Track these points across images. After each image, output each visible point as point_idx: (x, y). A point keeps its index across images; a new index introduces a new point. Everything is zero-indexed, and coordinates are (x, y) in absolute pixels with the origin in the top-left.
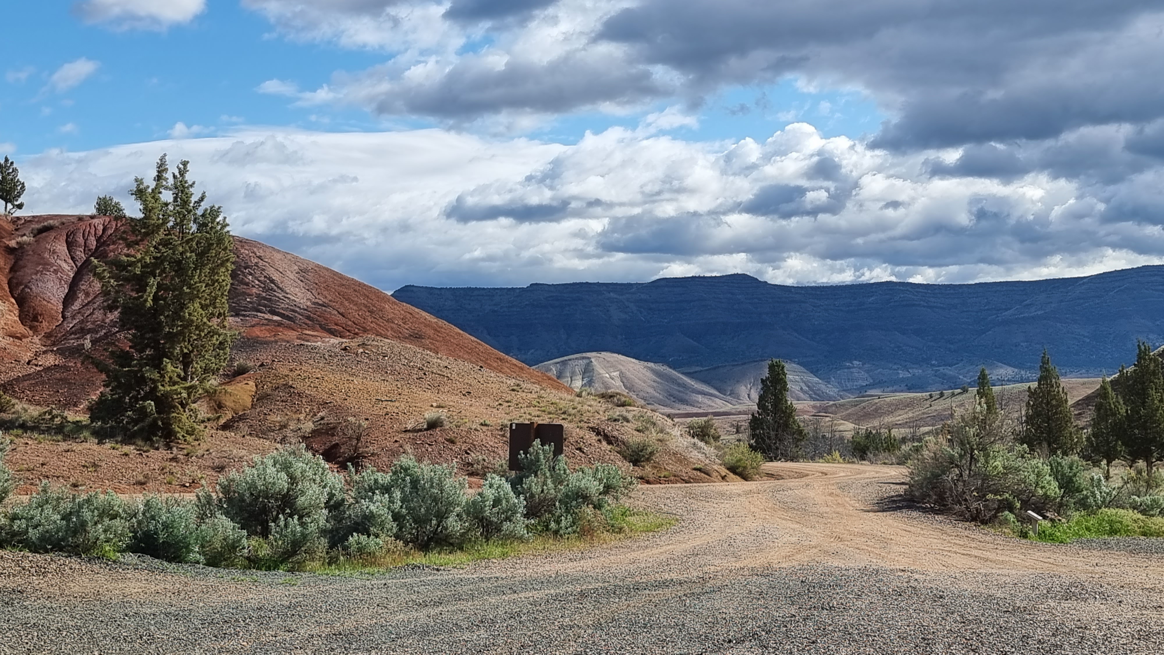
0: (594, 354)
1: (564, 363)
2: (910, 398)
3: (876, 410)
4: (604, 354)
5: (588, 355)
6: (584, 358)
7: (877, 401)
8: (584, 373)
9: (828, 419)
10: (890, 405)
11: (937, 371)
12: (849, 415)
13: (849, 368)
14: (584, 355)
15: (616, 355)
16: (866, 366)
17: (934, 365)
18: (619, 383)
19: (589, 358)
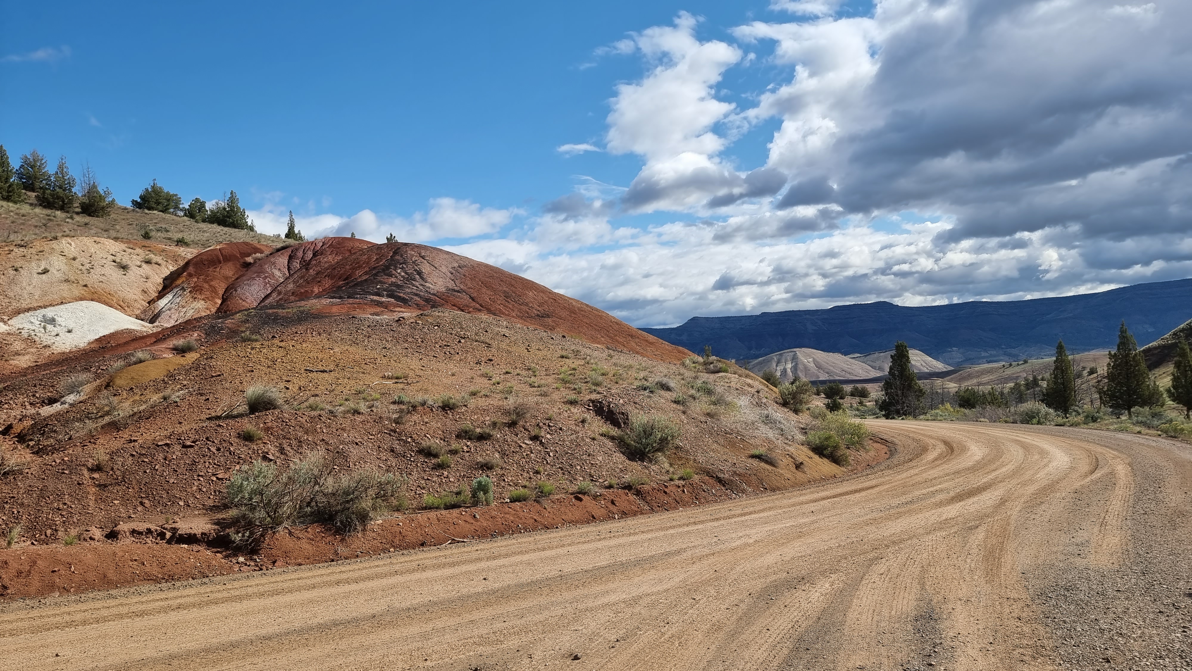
0: (798, 349)
1: (781, 354)
2: (990, 368)
3: (969, 375)
4: (803, 349)
5: (795, 350)
6: (792, 352)
7: (969, 370)
8: (793, 360)
9: (938, 381)
10: (977, 372)
11: (1005, 352)
12: (952, 378)
13: (950, 352)
14: (792, 350)
15: (811, 349)
16: (961, 350)
17: (1003, 348)
18: (812, 365)
19: (795, 351)
